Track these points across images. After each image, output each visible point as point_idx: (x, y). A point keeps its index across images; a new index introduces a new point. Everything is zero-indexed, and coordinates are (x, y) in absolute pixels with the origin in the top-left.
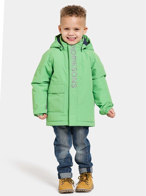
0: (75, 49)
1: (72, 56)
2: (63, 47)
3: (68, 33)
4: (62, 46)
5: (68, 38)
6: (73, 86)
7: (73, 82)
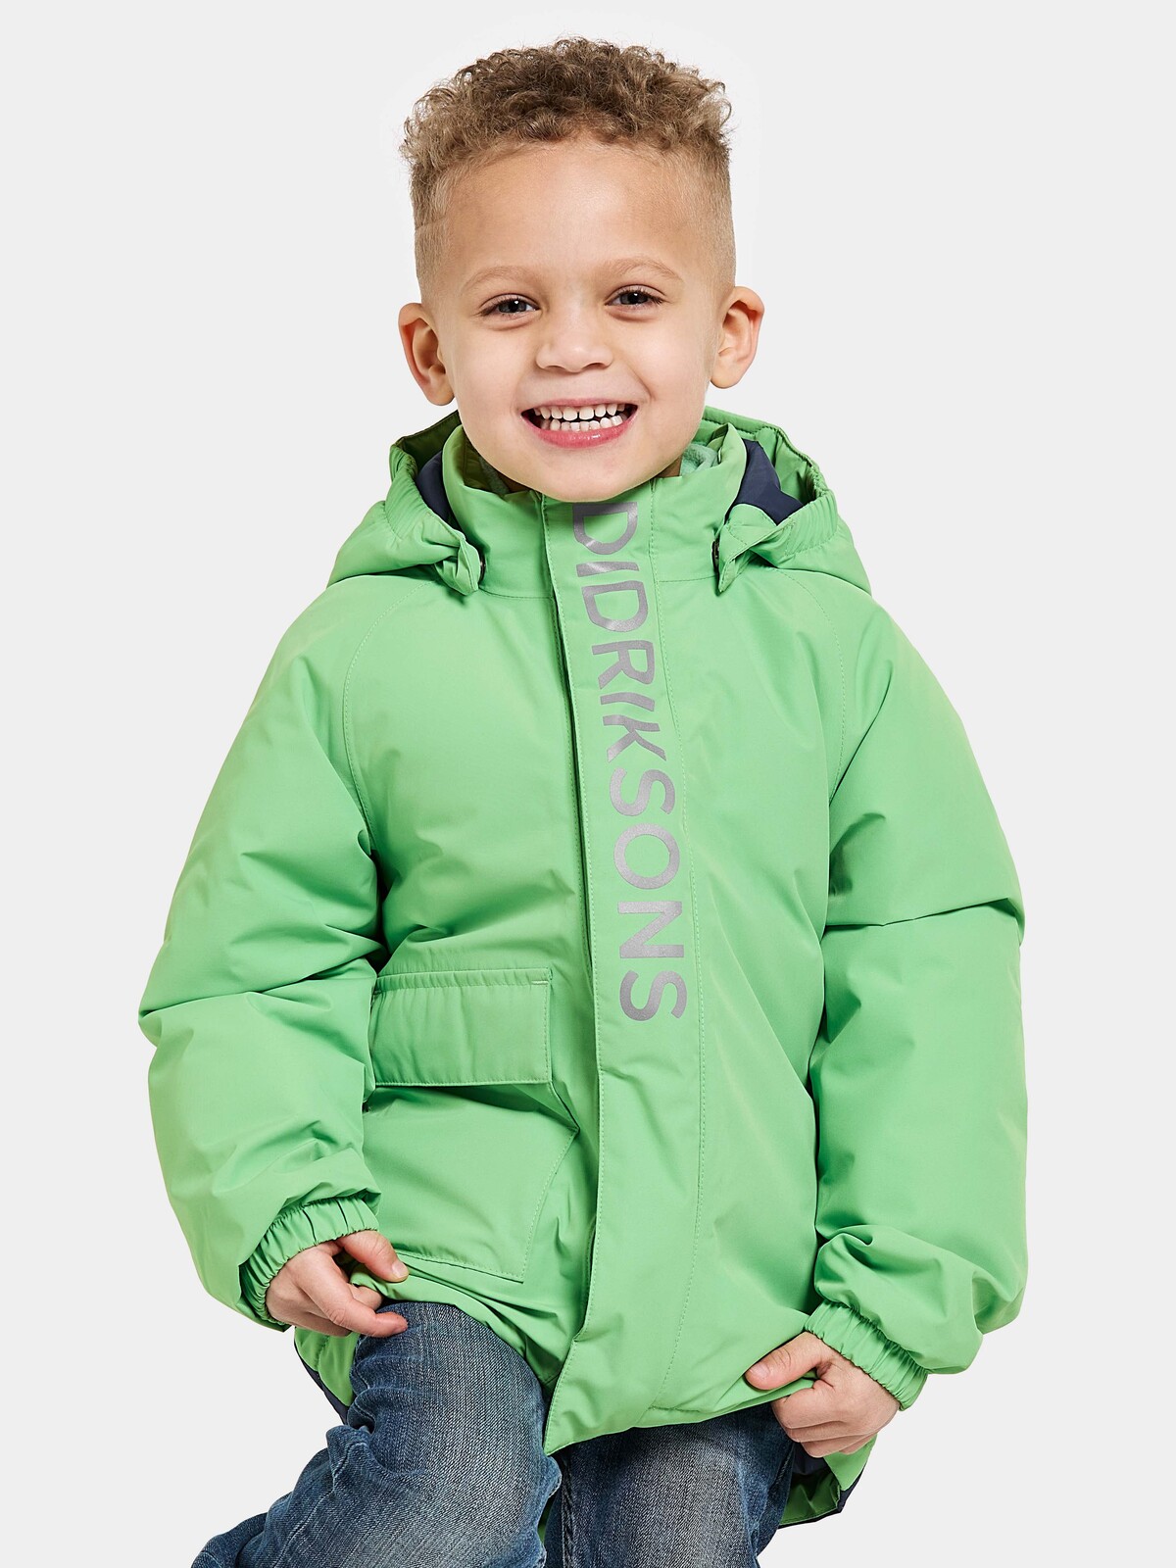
0: (634, 567)
1: (599, 650)
2: (482, 550)
3: (537, 349)
4: (472, 540)
5: (532, 416)
6: (639, 1001)
7: (628, 951)
